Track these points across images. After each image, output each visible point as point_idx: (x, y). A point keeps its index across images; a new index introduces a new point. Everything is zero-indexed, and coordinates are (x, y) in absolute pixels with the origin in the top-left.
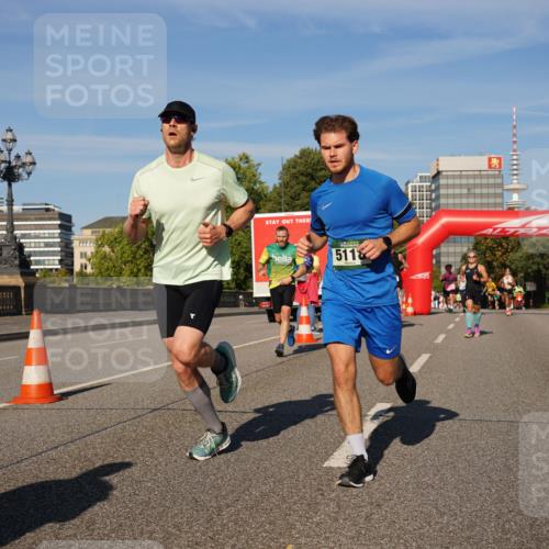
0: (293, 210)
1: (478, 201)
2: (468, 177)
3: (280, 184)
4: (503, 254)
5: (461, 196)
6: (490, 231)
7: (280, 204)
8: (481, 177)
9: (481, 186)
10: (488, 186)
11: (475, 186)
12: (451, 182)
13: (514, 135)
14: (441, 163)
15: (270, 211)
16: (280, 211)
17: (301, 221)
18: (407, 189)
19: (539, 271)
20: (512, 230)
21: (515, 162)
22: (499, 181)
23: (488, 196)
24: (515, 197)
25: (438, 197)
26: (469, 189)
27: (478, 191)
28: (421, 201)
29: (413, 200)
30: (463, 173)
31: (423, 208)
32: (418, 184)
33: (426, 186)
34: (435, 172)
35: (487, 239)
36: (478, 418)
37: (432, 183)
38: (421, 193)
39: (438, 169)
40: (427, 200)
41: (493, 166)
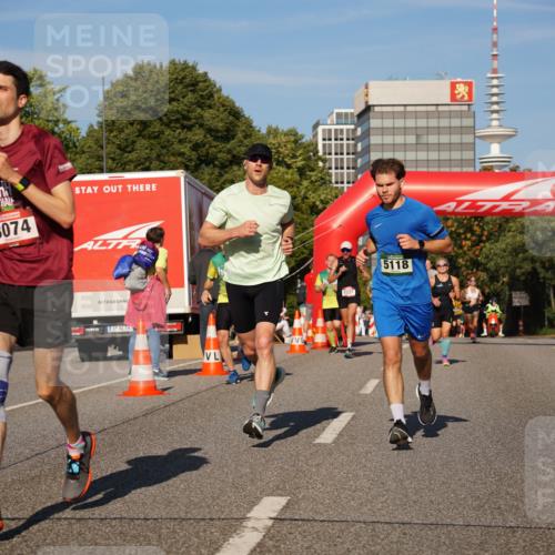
0: (124, 170)
1: (433, 155)
2: (416, 115)
3: (100, 124)
4: (475, 244)
5: (405, 147)
6: (451, 206)
7: (100, 158)
8: (439, 115)
9: (439, 130)
10: (450, 130)
11: (428, 130)
12: (388, 123)
13: (495, 45)
14: (371, 91)
15: (83, 171)
16: (101, 170)
17: (135, 188)
18: (315, 135)
19: (534, 272)
20: (489, 205)
21: (495, 90)
22: (468, 122)
23: (450, 147)
24: (495, 150)
25: (367, 150)
26: (418, 136)
27: (433, 139)
28: (339, 156)
29: (325, 153)
30: (409, 109)
31: (342, 168)
32: (333, 127)
33: (348, 130)
34: (362, 107)
35: (448, 219)
36: (433, 520)
37: (357, 126)
38: (339, 142)
39: (367, 102)
40: (348, 154)
41: (459, 97)
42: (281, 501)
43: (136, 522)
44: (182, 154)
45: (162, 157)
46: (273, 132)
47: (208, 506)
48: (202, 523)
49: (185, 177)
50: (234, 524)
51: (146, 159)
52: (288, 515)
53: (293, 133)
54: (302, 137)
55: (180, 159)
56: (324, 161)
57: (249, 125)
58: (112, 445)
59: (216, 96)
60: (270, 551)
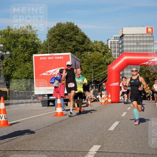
0: (54, 53)
1: (142, 49)
2: (137, 37)
3: (47, 40)
5: (133, 46)
7: (47, 50)
8: (143, 37)
9: (143, 41)
10: (147, 41)
11: (140, 41)
12: (129, 39)
14: (124, 30)
16: (47, 53)
17: (57, 58)
18: (108, 43)
22: (151, 39)
23: (147, 46)
25: (123, 47)
26: (137, 43)
27: (141, 44)
28: (115, 49)
29: (110, 48)
30: (134, 35)
31: (115, 52)
32: (113, 41)
33: (117, 41)
34: (121, 35)
35: (146, 67)
36: (142, 153)
37: (120, 40)
38: (114, 45)
39: (122, 34)
40: (117, 48)
41: (149, 32)
42: (99, 146)
43: (58, 152)
44: (70, 49)
45: (64, 49)
46: (96, 42)
47: (78, 148)
48: (77, 152)
49: (71, 55)
50: (85, 153)
51: (60, 50)
52: (101, 151)
53: (101, 42)
54: (104, 43)
55: (69, 50)
56: (110, 50)
57: (89, 40)
58: (51, 130)
59: (79, 32)
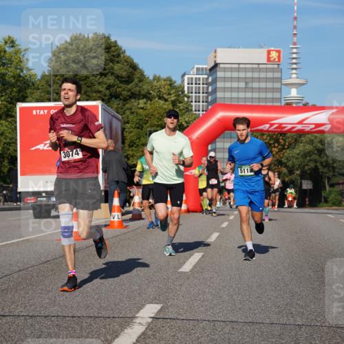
1: (256, 95)
2: (246, 70)
4: (280, 150)
5: (238, 90)
6: (267, 126)
7: (49, 93)
8: (260, 70)
9: (259, 80)
10: (266, 80)
11: (253, 79)
12: (228, 75)
13: (295, 27)
14: (218, 54)
15: (38, 101)
16: (49, 100)
18: (183, 81)
19: (316, 168)
20: (290, 126)
21: (294, 56)
22: (277, 75)
23: (266, 90)
24: (294, 92)
25: (215, 91)
26: (246, 83)
27: (256, 85)
28: (197, 95)
29: (189, 93)
30: (241, 66)
31: (199, 102)
32: (194, 76)
33: (203, 78)
34: (212, 64)
35: (264, 135)
36: (250, 320)
37: (209, 76)
38: (197, 86)
39: (215, 62)
40: (203, 93)
41: (272, 59)
42: (157, 307)
43: (68, 319)
44: (100, 92)
45: (88, 93)
46: (157, 79)
47: (112, 310)
48: (108, 320)
49: (102, 106)
50: (128, 321)
52: (161, 316)
53: (169, 79)
54: (175, 82)
55: (99, 95)
56: (188, 97)
57: (142, 74)
58: (53, 270)
59: (122, 56)
60: (150, 338)
